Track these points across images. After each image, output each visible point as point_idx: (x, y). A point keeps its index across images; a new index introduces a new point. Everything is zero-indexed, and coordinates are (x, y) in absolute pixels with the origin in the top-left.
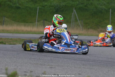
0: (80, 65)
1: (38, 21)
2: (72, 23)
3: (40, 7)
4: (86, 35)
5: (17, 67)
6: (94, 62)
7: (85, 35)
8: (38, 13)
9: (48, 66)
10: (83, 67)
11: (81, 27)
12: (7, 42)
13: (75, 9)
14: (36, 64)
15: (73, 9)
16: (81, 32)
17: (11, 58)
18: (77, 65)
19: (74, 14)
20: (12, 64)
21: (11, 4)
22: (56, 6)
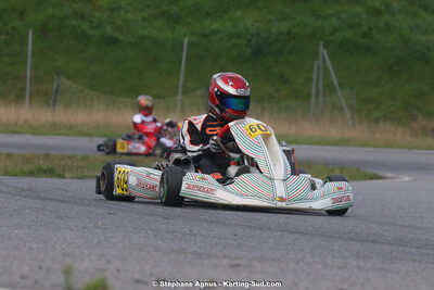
0: (344, 257)
1: (185, 93)
2: (313, 100)
3: (194, 39)
4: (367, 146)
5: (109, 262)
6: (399, 245)
7: (362, 146)
8: (187, 60)
9: (225, 262)
10: (355, 264)
11: (349, 116)
12: (70, 170)
13: (327, 45)
14: (178, 252)
15: (318, 45)
16: (349, 133)
17: (84, 228)
18: (333, 256)
19: (321, 66)
20: (87, 252)
21: (84, 27)
22: (252, 35)
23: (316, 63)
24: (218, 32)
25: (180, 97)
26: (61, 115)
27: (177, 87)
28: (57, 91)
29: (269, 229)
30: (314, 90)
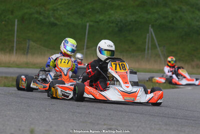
0: (160, 125)
1: (87, 48)
2: (146, 52)
3: (92, 23)
5: (51, 127)
6: (185, 119)
8: (88, 33)
10: (165, 128)
11: (163, 59)
13: (153, 26)
14: (83, 122)
15: (149, 26)
17: (40, 111)
18: (155, 124)
19: (150, 36)
20: (41, 122)
21: (41, 18)
22: (118, 22)
23: (148, 35)
24: (103, 20)
25: (85, 50)
26: (30, 59)
27: (84, 46)
28: (28, 47)
29: (125, 112)
30: (147, 47)
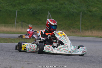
0: (54, 61)
1: (17, 23)
3: (19, 10)
8: (17, 15)
9: (26, 62)
10: (56, 63)
13: (50, 12)
14: (15, 60)
15: (48, 12)
18: (51, 61)
19: (49, 16)
22: (32, 9)
23: (47, 16)
24: (24, 9)
25: (15, 24)
27: (15, 22)
